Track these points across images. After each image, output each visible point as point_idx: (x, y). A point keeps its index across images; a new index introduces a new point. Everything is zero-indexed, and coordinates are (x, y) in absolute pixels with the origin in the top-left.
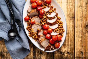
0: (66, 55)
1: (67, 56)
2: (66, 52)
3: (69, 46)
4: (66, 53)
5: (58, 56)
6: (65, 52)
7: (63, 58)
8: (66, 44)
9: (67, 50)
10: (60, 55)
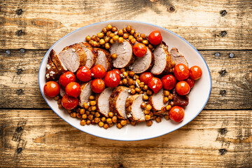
0: (14, 144)
1: (11, 148)
2: (23, 144)
3: (38, 154)
4: (18, 145)
5: (12, 122)
6: (21, 141)
7: (6, 135)
8: (45, 145)
9: (28, 146)
10: (14, 127)
